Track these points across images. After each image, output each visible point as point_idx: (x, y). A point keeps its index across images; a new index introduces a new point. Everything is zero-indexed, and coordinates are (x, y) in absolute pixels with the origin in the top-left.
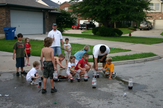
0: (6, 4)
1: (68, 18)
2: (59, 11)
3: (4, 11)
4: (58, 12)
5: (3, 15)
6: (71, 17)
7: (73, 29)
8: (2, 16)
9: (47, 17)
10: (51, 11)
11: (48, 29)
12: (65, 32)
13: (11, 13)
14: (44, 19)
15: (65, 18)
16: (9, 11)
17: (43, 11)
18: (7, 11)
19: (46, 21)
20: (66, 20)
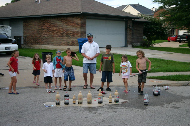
0: (81, 13)
1: (158, 28)
2: (148, 19)
3: (79, 20)
4: (146, 20)
5: (78, 24)
6: (163, 26)
7: (169, 41)
8: (77, 26)
9: (129, 27)
10: (136, 20)
11: (130, 41)
12: (155, 45)
13: (87, 23)
14: (126, 29)
15: (155, 27)
16: (85, 20)
17: (125, 19)
18: (83, 21)
19: (128, 31)
20: (156, 30)
